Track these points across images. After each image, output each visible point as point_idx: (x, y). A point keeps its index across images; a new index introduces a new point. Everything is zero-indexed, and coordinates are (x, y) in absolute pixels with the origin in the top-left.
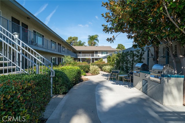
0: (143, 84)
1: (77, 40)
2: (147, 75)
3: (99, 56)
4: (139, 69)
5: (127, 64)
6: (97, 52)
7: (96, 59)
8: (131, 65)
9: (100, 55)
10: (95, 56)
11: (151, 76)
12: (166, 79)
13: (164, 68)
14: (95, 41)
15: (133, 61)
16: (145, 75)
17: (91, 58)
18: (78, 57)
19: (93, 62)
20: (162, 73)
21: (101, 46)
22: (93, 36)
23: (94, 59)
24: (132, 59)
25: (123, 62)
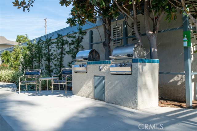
0: (95, 85)
2: (104, 66)
4: (85, 59)
5: (49, 61)
8: (59, 60)
11: (112, 66)
12: (140, 65)
13: (135, 48)
15: (62, 53)
16: (100, 67)
20: (133, 57)
24: (60, 50)
25: (39, 60)
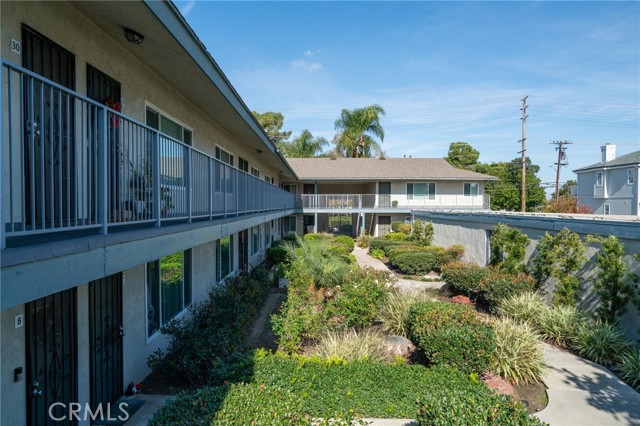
1: (279, 128)
3: (395, 204)
6: (386, 187)
7: (385, 219)
9: (403, 201)
10: (379, 205)
14: (367, 133)
17: (362, 211)
18: (305, 211)
19: (370, 230)
21: (400, 160)
22: (359, 114)
23: (376, 220)
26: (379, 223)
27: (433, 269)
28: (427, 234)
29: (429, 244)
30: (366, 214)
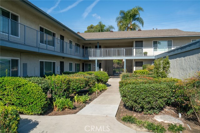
3: (146, 54)
6: (140, 43)
7: (139, 63)
9: (151, 52)
10: (135, 55)
14: (134, 22)
17: (124, 58)
18: (90, 58)
19: (130, 70)
23: (134, 63)
26: (136, 66)
27: (168, 104)
28: (164, 68)
29: (165, 77)
30: (127, 60)
